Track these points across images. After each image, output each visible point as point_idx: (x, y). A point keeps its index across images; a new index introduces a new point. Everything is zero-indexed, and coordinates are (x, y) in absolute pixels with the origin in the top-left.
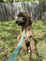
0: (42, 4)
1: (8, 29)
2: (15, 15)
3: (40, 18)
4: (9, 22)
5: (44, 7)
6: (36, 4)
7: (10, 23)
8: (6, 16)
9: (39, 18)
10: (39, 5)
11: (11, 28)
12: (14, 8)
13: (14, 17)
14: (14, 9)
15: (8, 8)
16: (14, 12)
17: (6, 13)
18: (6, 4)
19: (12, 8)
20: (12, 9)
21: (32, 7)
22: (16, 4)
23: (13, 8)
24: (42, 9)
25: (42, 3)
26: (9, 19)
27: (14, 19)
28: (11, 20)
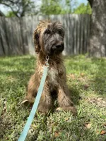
0: (87, 20)
1: (10, 71)
5: (91, 25)
8: (6, 46)
9: (81, 49)
10: (79, 22)
11: (16, 69)
12: (26, 29)
13: (27, 47)
14: (25, 31)
15: (12, 28)
16: (26, 37)
17: (7, 39)
19: (21, 27)
20: (22, 31)
21: (66, 26)
22: (30, 21)
23: (23, 29)
25: (85, 19)
26: (14, 52)
27: (25, 52)
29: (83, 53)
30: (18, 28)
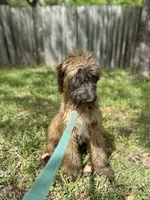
1: (20, 96)
2: (43, 50)
3: (124, 63)
4: (23, 72)
5: (139, 26)
6: (114, 14)
7: (27, 76)
9: (122, 61)
10: (122, 19)
11: (29, 94)
12: (41, 26)
13: (42, 54)
14: (40, 30)
15: (22, 24)
16: (42, 38)
17: (14, 40)
18: (13, 10)
19: (35, 23)
20: (35, 29)
21: (101, 25)
22: (48, 13)
23: (38, 25)
24: (131, 31)
25: (131, 14)
27: (39, 61)
28: (29, 65)
29: (124, 68)
30: (30, 23)
